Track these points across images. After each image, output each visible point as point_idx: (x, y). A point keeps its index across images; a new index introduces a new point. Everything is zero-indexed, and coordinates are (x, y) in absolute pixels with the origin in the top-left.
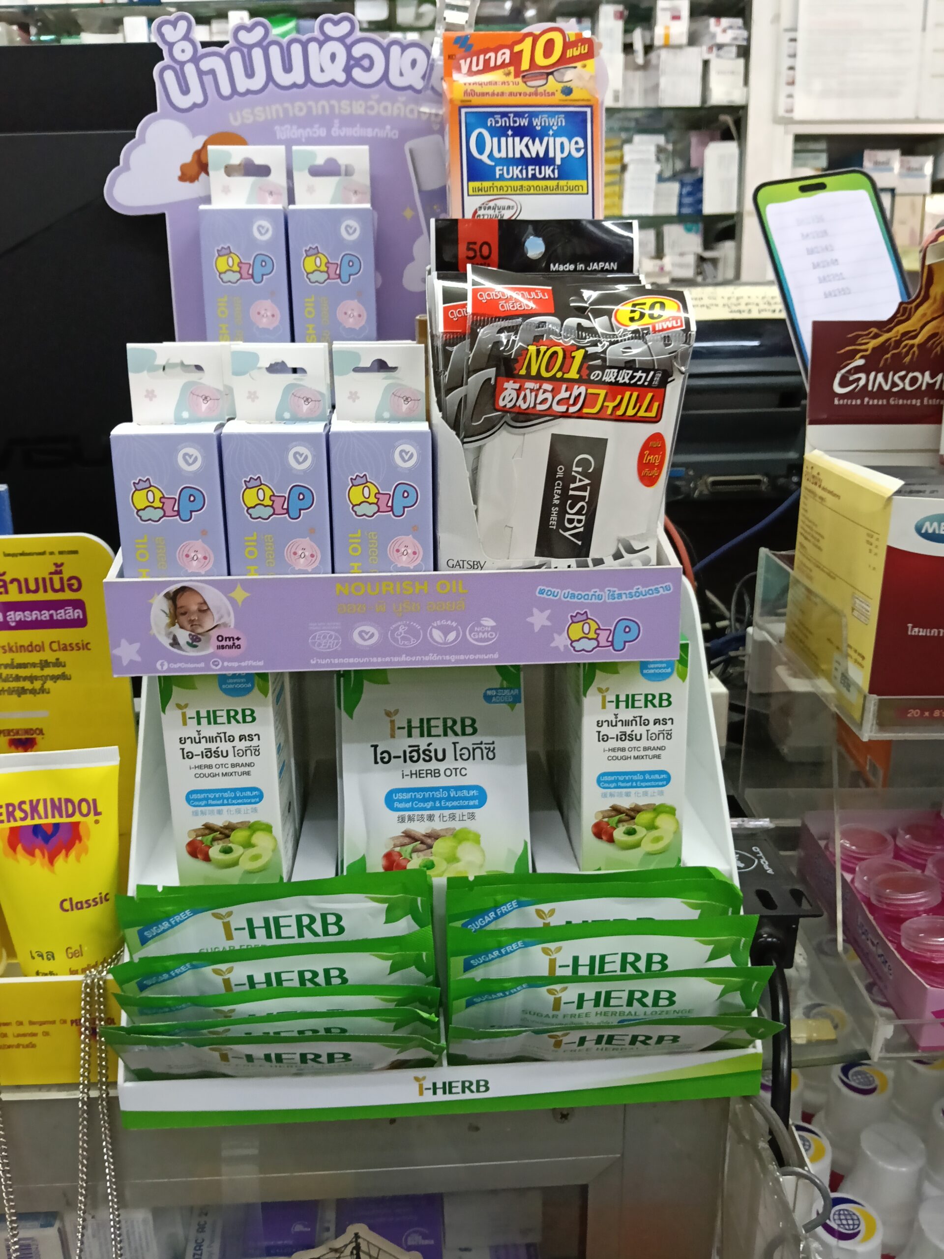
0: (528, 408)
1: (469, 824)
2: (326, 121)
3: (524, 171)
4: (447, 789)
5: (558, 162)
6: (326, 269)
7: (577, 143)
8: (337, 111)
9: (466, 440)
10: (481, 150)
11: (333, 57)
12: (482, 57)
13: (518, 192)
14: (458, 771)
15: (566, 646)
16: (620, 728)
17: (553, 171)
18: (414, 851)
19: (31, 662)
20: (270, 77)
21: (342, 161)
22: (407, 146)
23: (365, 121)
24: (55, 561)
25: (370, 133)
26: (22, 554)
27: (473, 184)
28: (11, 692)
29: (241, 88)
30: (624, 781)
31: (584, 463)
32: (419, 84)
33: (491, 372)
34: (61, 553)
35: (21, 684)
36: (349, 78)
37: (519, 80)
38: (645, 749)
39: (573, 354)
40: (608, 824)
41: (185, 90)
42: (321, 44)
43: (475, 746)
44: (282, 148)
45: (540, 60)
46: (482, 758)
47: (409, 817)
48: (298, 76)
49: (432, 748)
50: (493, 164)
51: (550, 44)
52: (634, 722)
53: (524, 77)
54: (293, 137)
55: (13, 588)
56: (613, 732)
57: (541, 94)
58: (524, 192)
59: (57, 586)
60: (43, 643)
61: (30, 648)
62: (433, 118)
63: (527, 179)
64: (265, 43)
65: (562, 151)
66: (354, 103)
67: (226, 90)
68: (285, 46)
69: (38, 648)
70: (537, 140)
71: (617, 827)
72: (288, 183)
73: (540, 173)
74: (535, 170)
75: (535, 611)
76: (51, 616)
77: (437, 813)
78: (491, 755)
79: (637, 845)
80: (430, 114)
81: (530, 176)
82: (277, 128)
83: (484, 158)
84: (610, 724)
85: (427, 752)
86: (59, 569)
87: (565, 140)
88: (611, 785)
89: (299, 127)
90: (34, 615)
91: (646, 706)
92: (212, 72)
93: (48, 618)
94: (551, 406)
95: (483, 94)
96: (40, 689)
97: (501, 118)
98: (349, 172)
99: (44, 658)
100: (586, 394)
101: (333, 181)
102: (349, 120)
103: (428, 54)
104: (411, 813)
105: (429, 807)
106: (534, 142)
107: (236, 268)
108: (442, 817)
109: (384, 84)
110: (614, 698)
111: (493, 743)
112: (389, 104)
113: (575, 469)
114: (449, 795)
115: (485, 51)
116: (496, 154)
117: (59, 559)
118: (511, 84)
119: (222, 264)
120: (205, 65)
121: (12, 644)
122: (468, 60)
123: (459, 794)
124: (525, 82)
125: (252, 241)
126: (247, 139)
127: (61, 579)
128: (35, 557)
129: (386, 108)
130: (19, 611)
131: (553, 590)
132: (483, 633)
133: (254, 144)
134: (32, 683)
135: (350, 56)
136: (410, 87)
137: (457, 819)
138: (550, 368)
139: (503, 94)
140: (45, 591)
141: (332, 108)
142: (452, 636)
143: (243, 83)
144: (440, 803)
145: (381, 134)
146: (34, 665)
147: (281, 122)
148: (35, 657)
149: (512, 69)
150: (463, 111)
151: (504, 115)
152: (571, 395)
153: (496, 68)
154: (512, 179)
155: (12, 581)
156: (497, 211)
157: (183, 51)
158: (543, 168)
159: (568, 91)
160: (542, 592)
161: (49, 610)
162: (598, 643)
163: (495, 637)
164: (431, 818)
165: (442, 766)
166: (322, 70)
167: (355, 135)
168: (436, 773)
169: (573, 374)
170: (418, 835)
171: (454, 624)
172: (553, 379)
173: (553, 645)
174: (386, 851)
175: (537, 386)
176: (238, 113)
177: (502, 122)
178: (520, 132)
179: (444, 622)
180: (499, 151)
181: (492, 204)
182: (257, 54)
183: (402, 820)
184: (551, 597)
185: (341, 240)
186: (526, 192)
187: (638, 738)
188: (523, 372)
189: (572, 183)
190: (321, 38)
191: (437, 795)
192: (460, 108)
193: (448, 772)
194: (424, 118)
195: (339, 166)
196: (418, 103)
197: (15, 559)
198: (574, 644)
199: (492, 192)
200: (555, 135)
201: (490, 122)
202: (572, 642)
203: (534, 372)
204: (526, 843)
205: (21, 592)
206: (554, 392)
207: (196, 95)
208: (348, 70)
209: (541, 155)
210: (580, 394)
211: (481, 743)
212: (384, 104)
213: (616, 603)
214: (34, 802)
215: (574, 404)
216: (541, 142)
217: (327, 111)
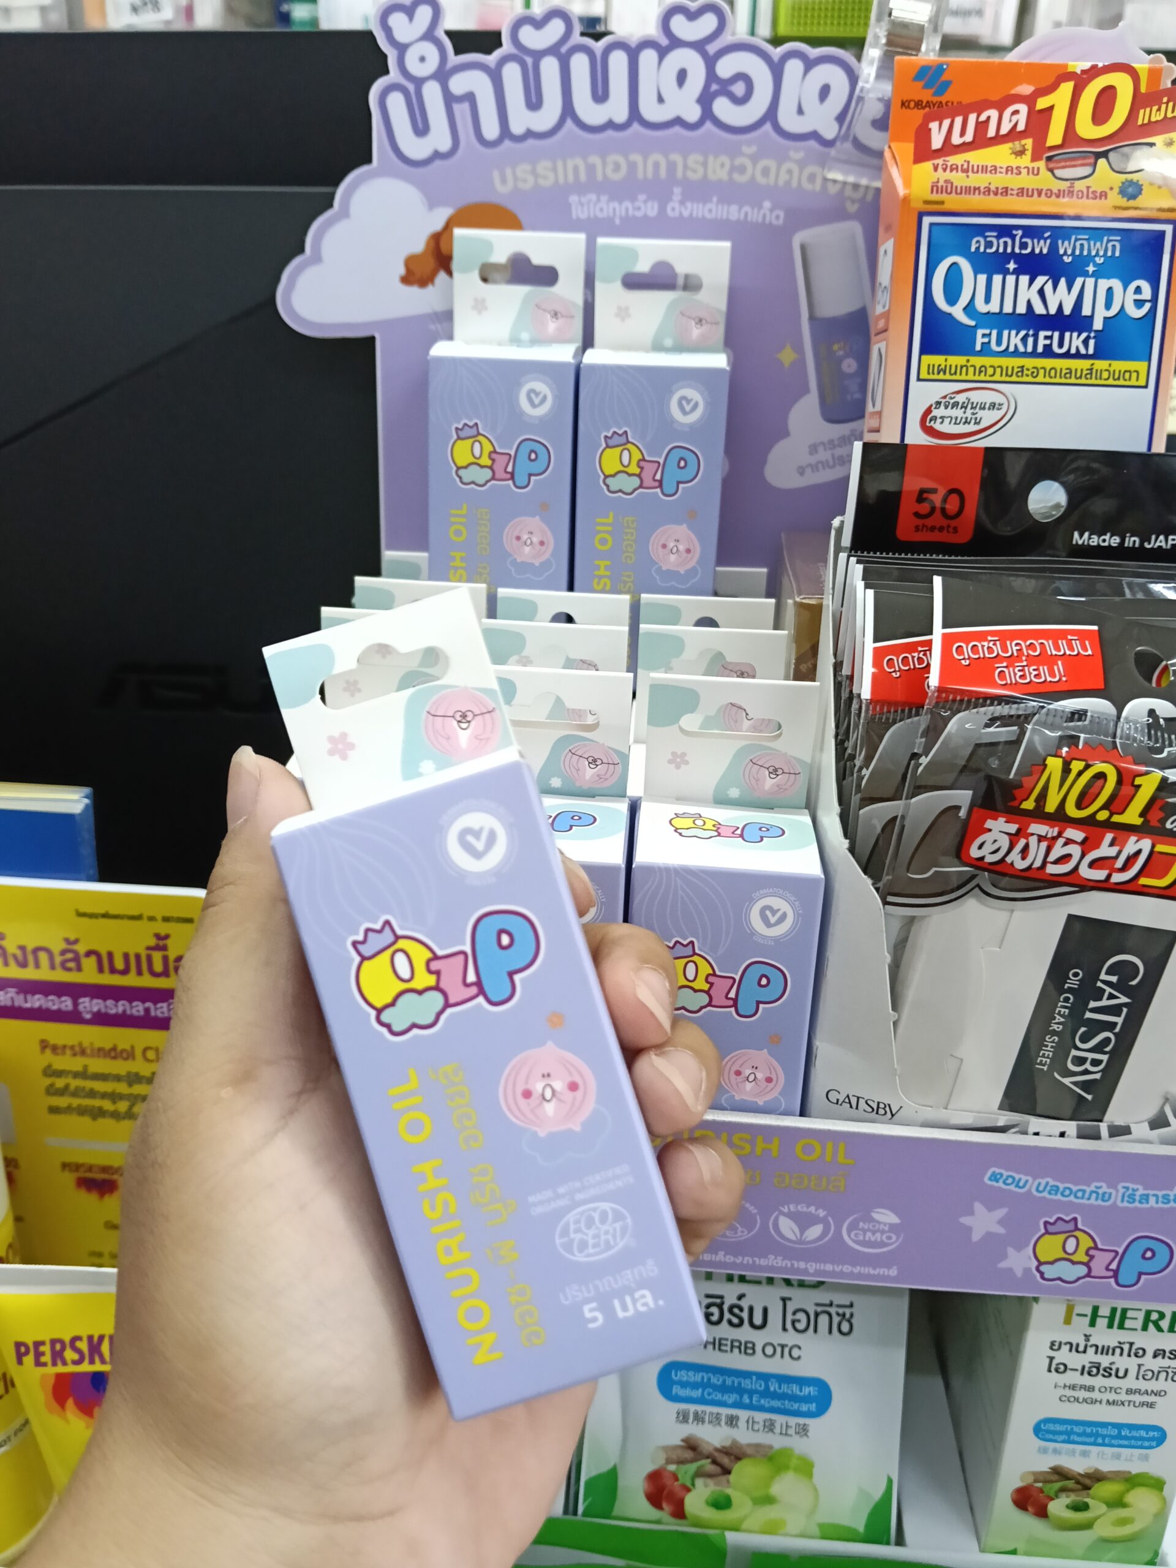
0: (1029, 868)
1: (797, 1444)
2: (659, 190)
3: (1030, 340)
4: (765, 1377)
5: (1098, 325)
6: (637, 471)
7: (1138, 290)
8: (679, 174)
9: (890, 899)
10: (952, 296)
11: (682, 77)
12: (972, 118)
13: (1014, 378)
14: (786, 1350)
15: (1027, 1271)
16: (1091, 1356)
17: (1086, 342)
18: (699, 1474)
19: (115, 1072)
20: (568, 110)
21: (682, 268)
22: (797, 240)
23: (728, 192)
24: (157, 931)
25: (734, 213)
26: (105, 916)
27: (929, 359)
28: (82, 1111)
29: (517, 127)
30: (1084, 1434)
31: (1124, 971)
32: (829, 131)
33: (963, 797)
34: (166, 919)
35: (97, 1103)
36: (707, 114)
37: (1041, 164)
38: (1129, 1391)
39: (1138, 781)
40: (1041, 1491)
41: (421, 128)
42: (663, 53)
43: (819, 1309)
44: (582, 237)
45: (1086, 128)
46: (830, 1332)
47: (696, 1414)
48: (617, 108)
49: (744, 1303)
50: (973, 323)
51: (1107, 96)
52: (1118, 1351)
53: (1049, 159)
54: (599, 215)
55: (90, 964)
56: (1076, 1361)
57: (1081, 195)
58: (1025, 379)
59: (158, 967)
60: (133, 1047)
61: (113, 1054)
62: (848, 192)
63: (1034, 354)
64: (564, 49)
65: (1108, 306)
66: (711, 159)
67: (491, 129)
68: (598, 54)
69: (125, 1055)
70: (1063, 282)
71: (1057, 1497)
72: (585, 294)
73: (1061, 345)
74: (1050, 338)
75: (978, 1207)
76: (147, 1010)
77: (743, 1415)
78: (845, 1327)
79: (1088, 1526)
80: (845, 183)
81: (1040, 349)
82: (573, 199)
83: (957, 312)
84: (1073, 1347)
85: (736, 1311)
86: (161, 943)
87: (1116, 284)
88: (1057, 1437)
89: (612, 199)
90: (120, 1007)
91: (1145, 1328)
92: (470, 98)
93: (142, 1013)
94: (1076, 868)
95: (968, 190)
96: (126, 1113)
97: (998, 237)
98: (691, 285)
99: (134, 1070)
100: (1152, 853)
101: (660, 300)
102: (698, 191)
103: (853, 78)
104: (700, 1408)
105: (730, 1401)
106: (1055, 287)
107: (485, 461)
108: (751, 1423)
109: (768, 127)
110: (1088, 1311)
111: (851, 1305)
112: (772, 164)
113: (1103, 976)
114: (767, 1386)
115: (980, 106)
116: (981, 306)
117: (163, 928)
118: (1024, 171)
119: (463, 452)
120: (459, 84)
121: (86, 1044)
122: (946, 123)
123: (785, 1388)
124: (1051, 170)
125: (516, 413)
126: (523, 218)
127: (165, 959)
128: (126, 922)
129: (766, 172)
130: (98, 998)
131: (1017, 1176)
132: (874, 1233)
133: (534, 228)
134: (114, 1102)
135: (711, 75)
136: (814, 135)
137: (777, 1430)
138: (1084, 803)
139: (1006, 191)
140: (139, 973)
141: (672, 167)
142: (814, 1232)
143: (521, 119)
144: (751, 1398)
145: (754, 215)
146: (118, 1078)
147: (581, 188)
148: (120, 1067)
149: (1028, 143)
150: (927, 221)
151: (1005, 231)
152: (1120, 852)
153: (999, 139)
154: (1005, 353)
155: (89, 954)
156: (969, 411)
157: (422, 59)
158: (1067, 335)
159: (1132, 190)
160: (995, 1177)
161: (143, 1002)
162: (1090, 1269)
163: (895, 1242)
164: (732, 1421)
165: (759, 1338)
166: (661, 100)
167: (708, 216)
168: (748, 1349)
169: (1132, 816)
170: (707, 1449)
171: (822, 1213)
172: (1089, 822)
173: (1003, 1265)
174: (651, 1468)
175: (1055, 831)
176: (509, 172)
177: (999, 245)
178: (1031, 266)
179: (802, 1208)
180: (988, 300)
181: (961, 398)
182: (550, 67)
183: (683, 1417)
184: (1012, 1187)
185: (668, 422)
186: (1030, 379)
187: (1121, 1374)
188: (1029, 805)
189: (1119, 365)
190: (664, 42)
191: (747, 1384)
192: (921, 215)
193: (769, 1350)
194: (833, 189)
195: (675, 275)
196: (823, 162)
197: (94, 921)
198: (1043, 1268)
199: (963, 377)
200: (1097, 275)
201: (977, 244)
202: (1040, 1263)
203: (1051, 806)
204: (890, 1481)
205: (101, 970)
206: (1087, 845)
207: (439, 138)
208: (705, 100)
209: (1067, 311)
210: (1139, 852)
211: (831, 1305)
212: (764, 162)
213: (1136, 1208)
214: (96, 1339)
215: (1125, 868)
216: (1070, 287)
217: (663, 173)
